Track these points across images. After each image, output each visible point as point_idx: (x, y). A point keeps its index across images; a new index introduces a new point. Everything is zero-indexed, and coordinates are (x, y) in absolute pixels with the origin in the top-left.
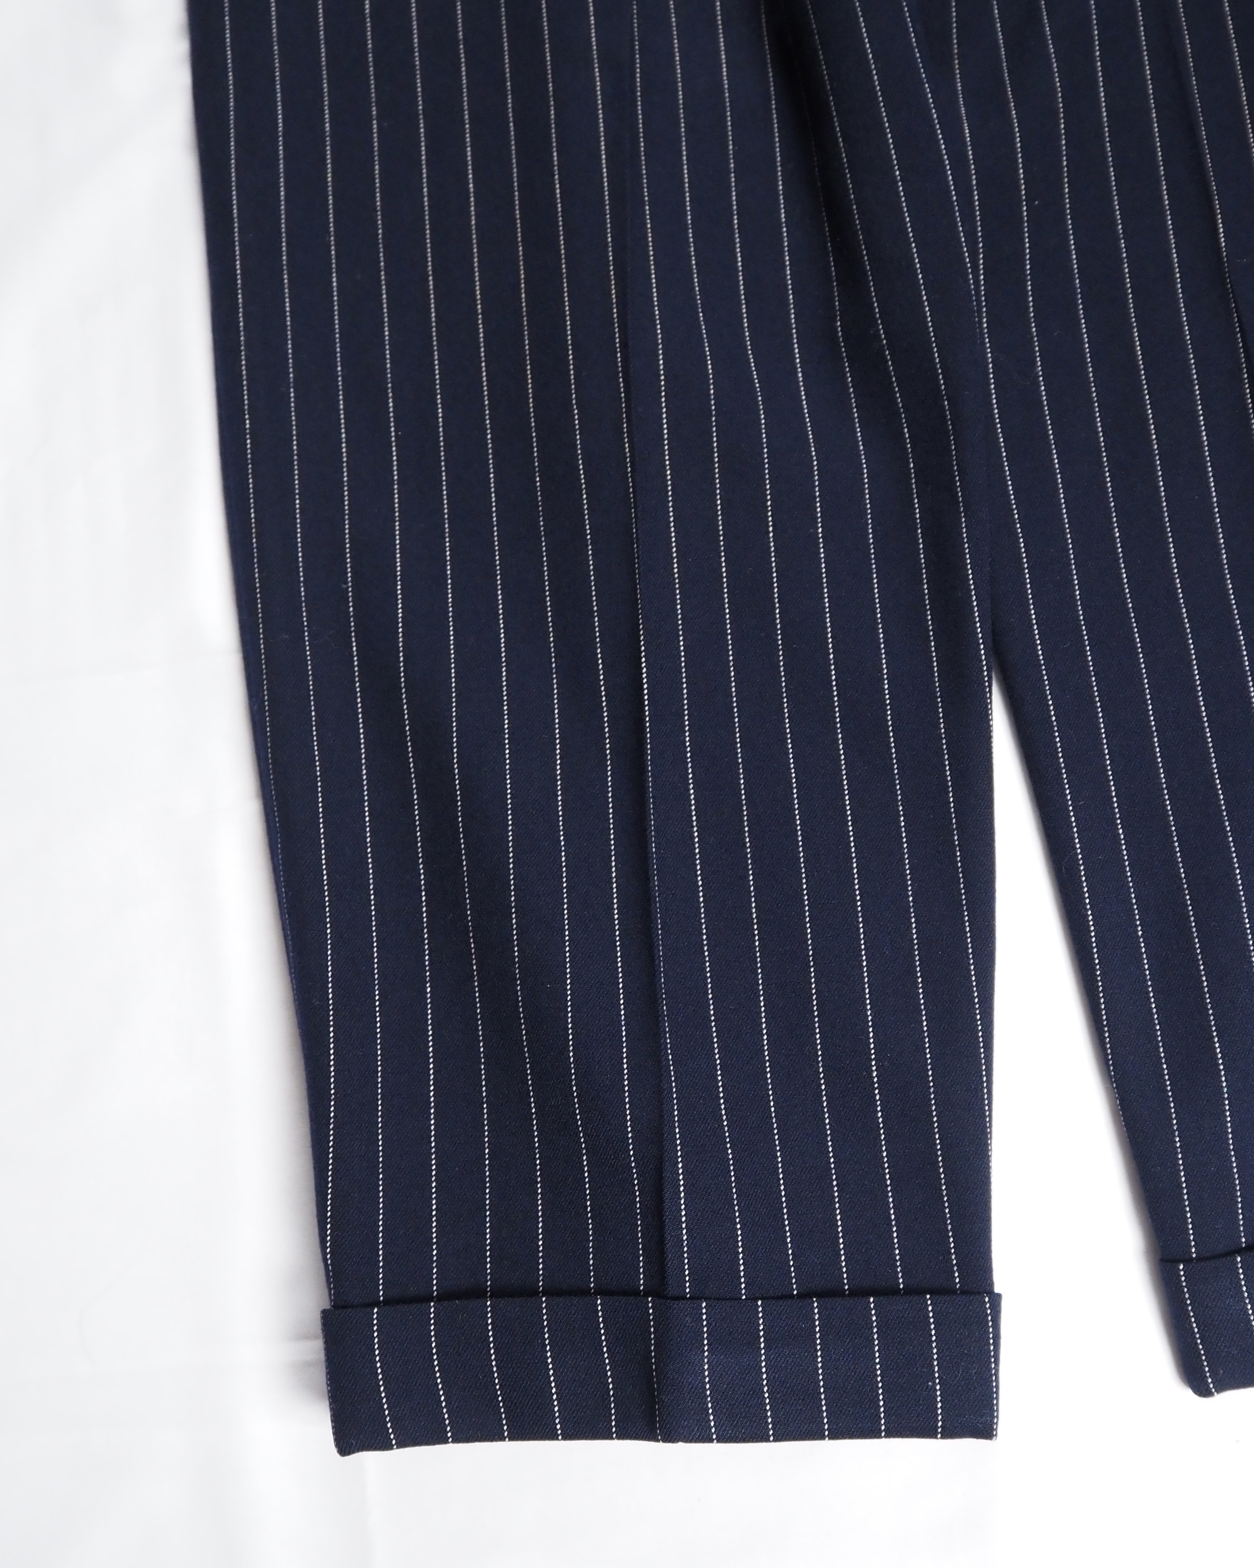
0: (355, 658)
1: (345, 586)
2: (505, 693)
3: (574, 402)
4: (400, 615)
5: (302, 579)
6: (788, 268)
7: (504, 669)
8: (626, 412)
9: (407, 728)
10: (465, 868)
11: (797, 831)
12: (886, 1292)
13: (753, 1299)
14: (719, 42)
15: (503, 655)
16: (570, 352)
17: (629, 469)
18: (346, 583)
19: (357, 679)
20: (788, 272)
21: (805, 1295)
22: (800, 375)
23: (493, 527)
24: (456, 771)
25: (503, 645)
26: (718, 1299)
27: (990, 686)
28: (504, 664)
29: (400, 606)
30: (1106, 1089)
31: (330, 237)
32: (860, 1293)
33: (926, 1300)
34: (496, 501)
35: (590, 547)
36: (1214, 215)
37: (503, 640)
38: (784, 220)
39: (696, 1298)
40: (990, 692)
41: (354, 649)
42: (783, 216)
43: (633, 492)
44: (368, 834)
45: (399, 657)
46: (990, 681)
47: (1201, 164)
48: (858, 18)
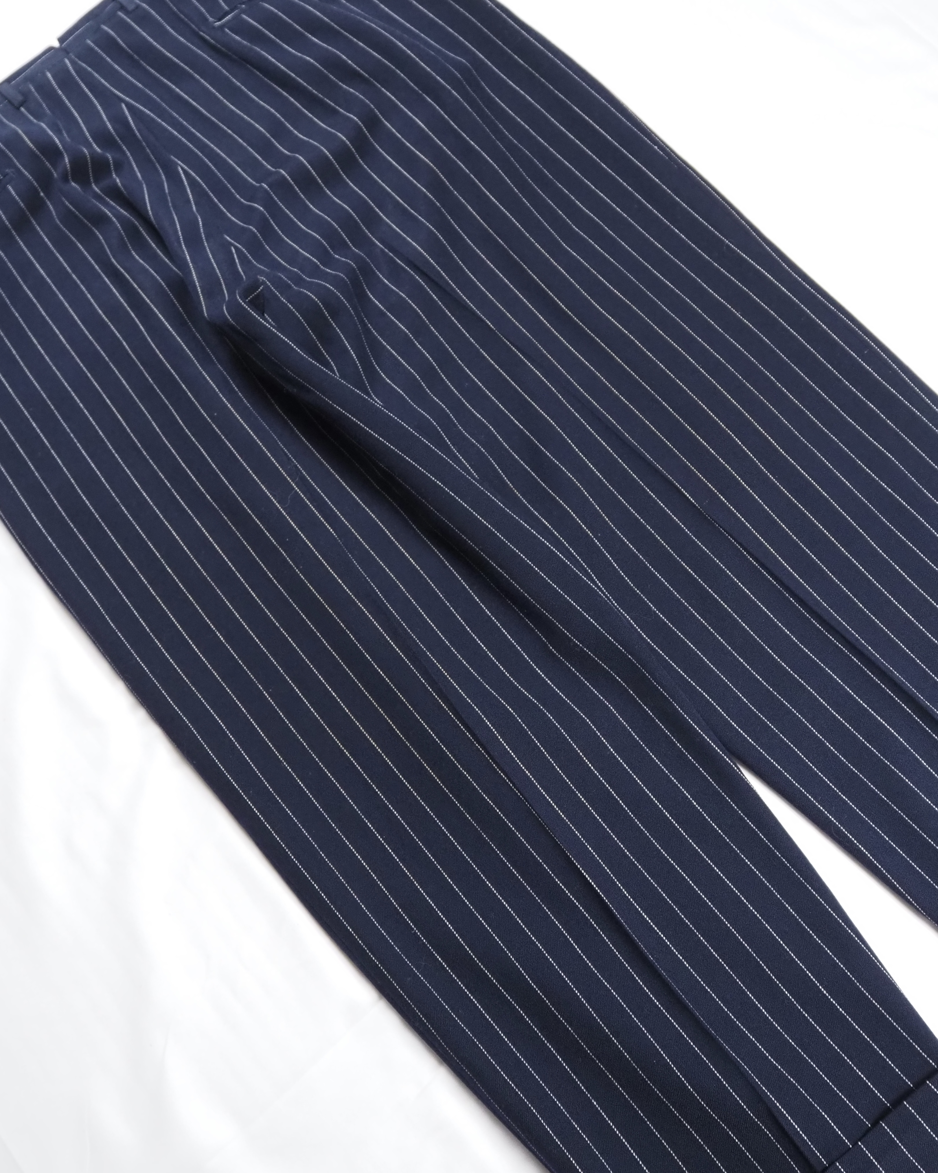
0: (444, 964)
1: (413, 932)
2: (527, 931)
3: (461, 769)
4: (451, 928)
5: (392, 943)
6: (508, 635)
7: (518, 919)
8: (490, 759)
9: (494, 981)
10: (572, 1031)
11: (706, 901)
12: (908, 1094)
13: (855, 1144)
14: (401, 550)
15: (512, 912)
16: (443, 746)
17: (511, 785)
18: (413, 929)
19: (452, 974)
20: (510, 637)
21: (875, 1123)
22: (549, 682)
23: (462, 852)
24: (535, 987)
25: (508, 908)
26: (841, 1156)
27: (740, 771)
28: (516, 917)
29: (448, 923)
30: (927, 922)
31: (283, 763)
32: (897, 1103)
33: (928, 1085)
34: (454, 839)
35: (517, 833)
36: (680, 491)
37: (507, 905)
38: (490, 614)
39: (832, 1163)
40: (742, 773)
41: (440, 959)
42: (488, 612)
43: (521, 794)
44: (512, 1047)
45: (466, 949)
46: (738, 768)
47: (657, 470)
48: (472, 513)
